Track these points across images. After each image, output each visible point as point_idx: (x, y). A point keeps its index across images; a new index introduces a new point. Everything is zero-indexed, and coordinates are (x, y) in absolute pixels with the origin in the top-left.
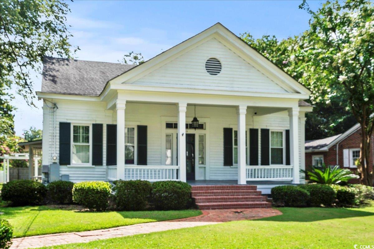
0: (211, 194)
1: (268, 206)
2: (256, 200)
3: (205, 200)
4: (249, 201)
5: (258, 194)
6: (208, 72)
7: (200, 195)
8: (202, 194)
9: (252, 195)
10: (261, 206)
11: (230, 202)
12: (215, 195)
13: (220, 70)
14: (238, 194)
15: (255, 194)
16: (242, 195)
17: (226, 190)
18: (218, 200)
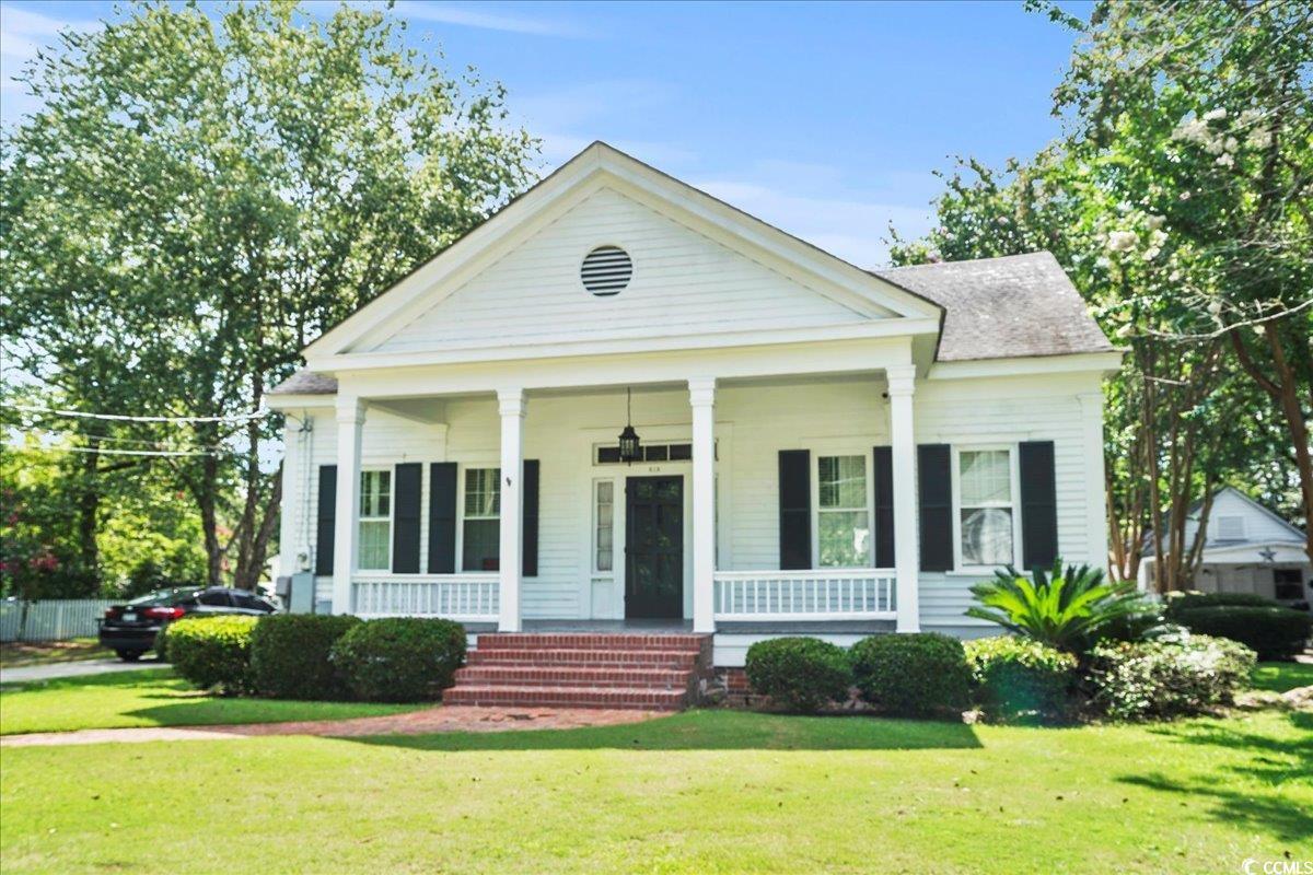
0: (526, 661)
1: (667, 703)
2: (650, 683)
3: (483, 678)
4: (627, 686)
5: (682, 663)
6: (589, 289)
7: (492, 660)
8: (499, 660)
9: (661, 667)
10: (641, 704)
11: (562, 685)
12: (536, 665)
13: (630, 272)
14: (611, 662)
15: (671, 663)
16: (625, 667)
17: (596, 648)
18: (525, 680)
